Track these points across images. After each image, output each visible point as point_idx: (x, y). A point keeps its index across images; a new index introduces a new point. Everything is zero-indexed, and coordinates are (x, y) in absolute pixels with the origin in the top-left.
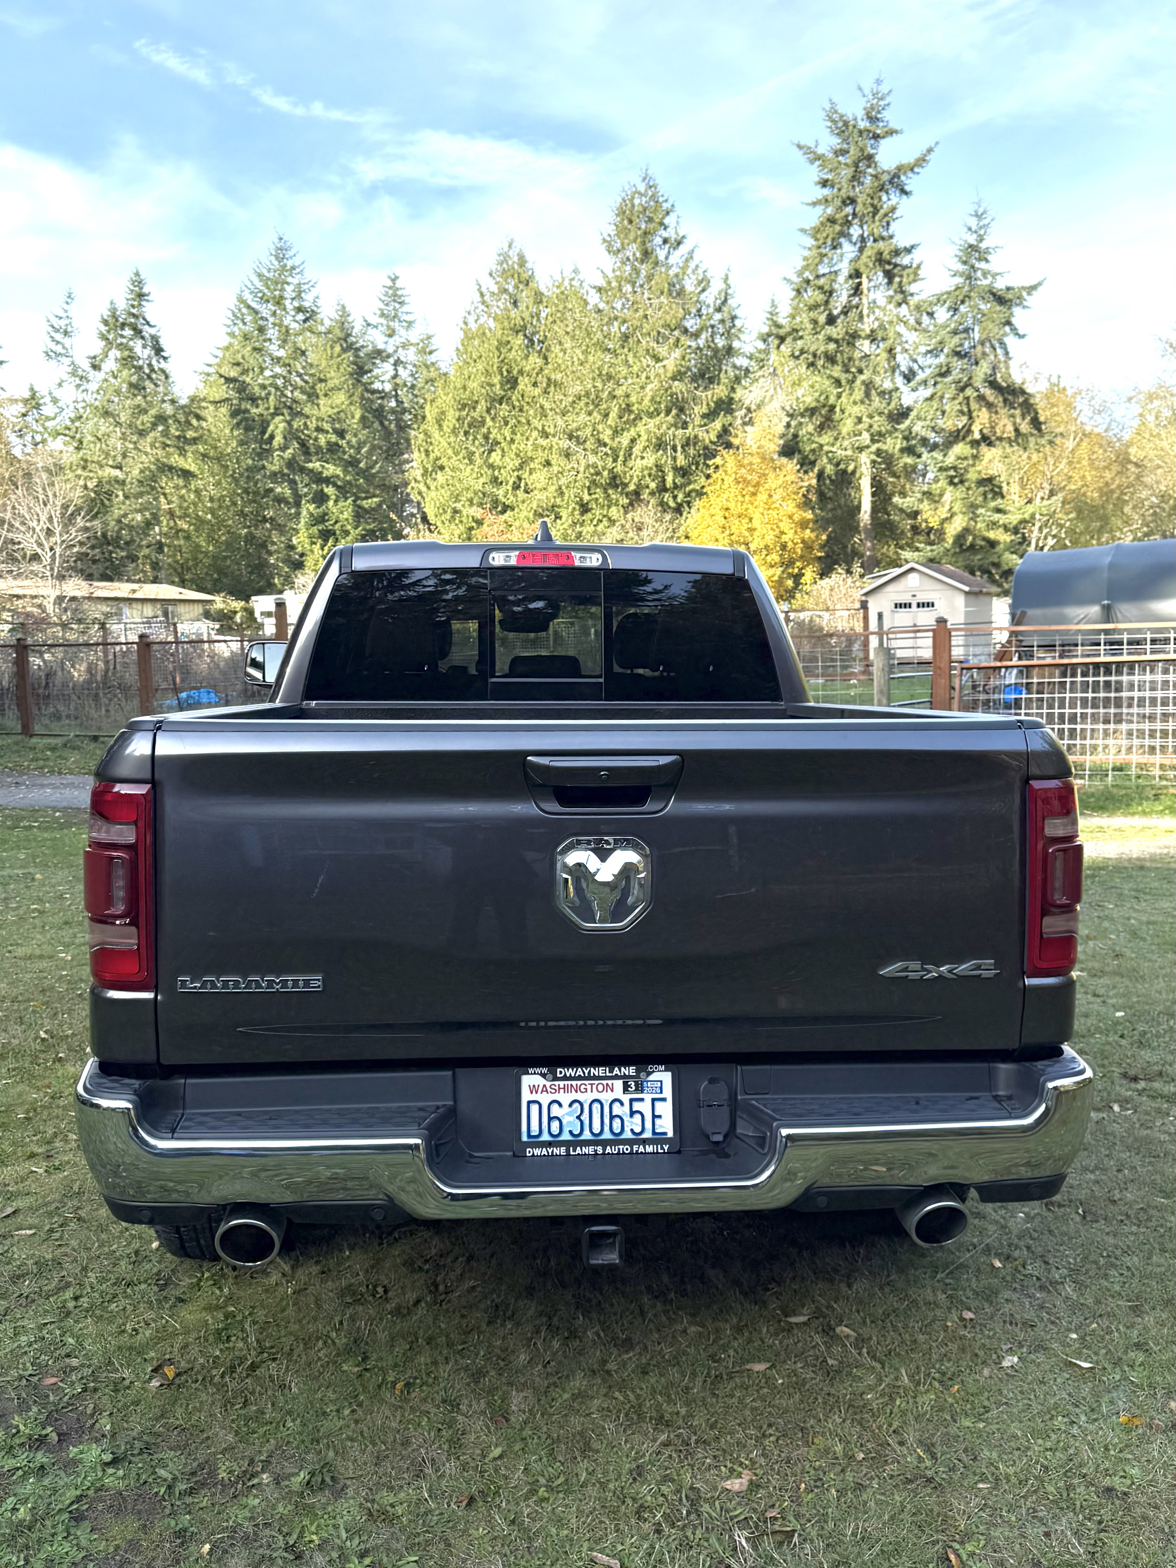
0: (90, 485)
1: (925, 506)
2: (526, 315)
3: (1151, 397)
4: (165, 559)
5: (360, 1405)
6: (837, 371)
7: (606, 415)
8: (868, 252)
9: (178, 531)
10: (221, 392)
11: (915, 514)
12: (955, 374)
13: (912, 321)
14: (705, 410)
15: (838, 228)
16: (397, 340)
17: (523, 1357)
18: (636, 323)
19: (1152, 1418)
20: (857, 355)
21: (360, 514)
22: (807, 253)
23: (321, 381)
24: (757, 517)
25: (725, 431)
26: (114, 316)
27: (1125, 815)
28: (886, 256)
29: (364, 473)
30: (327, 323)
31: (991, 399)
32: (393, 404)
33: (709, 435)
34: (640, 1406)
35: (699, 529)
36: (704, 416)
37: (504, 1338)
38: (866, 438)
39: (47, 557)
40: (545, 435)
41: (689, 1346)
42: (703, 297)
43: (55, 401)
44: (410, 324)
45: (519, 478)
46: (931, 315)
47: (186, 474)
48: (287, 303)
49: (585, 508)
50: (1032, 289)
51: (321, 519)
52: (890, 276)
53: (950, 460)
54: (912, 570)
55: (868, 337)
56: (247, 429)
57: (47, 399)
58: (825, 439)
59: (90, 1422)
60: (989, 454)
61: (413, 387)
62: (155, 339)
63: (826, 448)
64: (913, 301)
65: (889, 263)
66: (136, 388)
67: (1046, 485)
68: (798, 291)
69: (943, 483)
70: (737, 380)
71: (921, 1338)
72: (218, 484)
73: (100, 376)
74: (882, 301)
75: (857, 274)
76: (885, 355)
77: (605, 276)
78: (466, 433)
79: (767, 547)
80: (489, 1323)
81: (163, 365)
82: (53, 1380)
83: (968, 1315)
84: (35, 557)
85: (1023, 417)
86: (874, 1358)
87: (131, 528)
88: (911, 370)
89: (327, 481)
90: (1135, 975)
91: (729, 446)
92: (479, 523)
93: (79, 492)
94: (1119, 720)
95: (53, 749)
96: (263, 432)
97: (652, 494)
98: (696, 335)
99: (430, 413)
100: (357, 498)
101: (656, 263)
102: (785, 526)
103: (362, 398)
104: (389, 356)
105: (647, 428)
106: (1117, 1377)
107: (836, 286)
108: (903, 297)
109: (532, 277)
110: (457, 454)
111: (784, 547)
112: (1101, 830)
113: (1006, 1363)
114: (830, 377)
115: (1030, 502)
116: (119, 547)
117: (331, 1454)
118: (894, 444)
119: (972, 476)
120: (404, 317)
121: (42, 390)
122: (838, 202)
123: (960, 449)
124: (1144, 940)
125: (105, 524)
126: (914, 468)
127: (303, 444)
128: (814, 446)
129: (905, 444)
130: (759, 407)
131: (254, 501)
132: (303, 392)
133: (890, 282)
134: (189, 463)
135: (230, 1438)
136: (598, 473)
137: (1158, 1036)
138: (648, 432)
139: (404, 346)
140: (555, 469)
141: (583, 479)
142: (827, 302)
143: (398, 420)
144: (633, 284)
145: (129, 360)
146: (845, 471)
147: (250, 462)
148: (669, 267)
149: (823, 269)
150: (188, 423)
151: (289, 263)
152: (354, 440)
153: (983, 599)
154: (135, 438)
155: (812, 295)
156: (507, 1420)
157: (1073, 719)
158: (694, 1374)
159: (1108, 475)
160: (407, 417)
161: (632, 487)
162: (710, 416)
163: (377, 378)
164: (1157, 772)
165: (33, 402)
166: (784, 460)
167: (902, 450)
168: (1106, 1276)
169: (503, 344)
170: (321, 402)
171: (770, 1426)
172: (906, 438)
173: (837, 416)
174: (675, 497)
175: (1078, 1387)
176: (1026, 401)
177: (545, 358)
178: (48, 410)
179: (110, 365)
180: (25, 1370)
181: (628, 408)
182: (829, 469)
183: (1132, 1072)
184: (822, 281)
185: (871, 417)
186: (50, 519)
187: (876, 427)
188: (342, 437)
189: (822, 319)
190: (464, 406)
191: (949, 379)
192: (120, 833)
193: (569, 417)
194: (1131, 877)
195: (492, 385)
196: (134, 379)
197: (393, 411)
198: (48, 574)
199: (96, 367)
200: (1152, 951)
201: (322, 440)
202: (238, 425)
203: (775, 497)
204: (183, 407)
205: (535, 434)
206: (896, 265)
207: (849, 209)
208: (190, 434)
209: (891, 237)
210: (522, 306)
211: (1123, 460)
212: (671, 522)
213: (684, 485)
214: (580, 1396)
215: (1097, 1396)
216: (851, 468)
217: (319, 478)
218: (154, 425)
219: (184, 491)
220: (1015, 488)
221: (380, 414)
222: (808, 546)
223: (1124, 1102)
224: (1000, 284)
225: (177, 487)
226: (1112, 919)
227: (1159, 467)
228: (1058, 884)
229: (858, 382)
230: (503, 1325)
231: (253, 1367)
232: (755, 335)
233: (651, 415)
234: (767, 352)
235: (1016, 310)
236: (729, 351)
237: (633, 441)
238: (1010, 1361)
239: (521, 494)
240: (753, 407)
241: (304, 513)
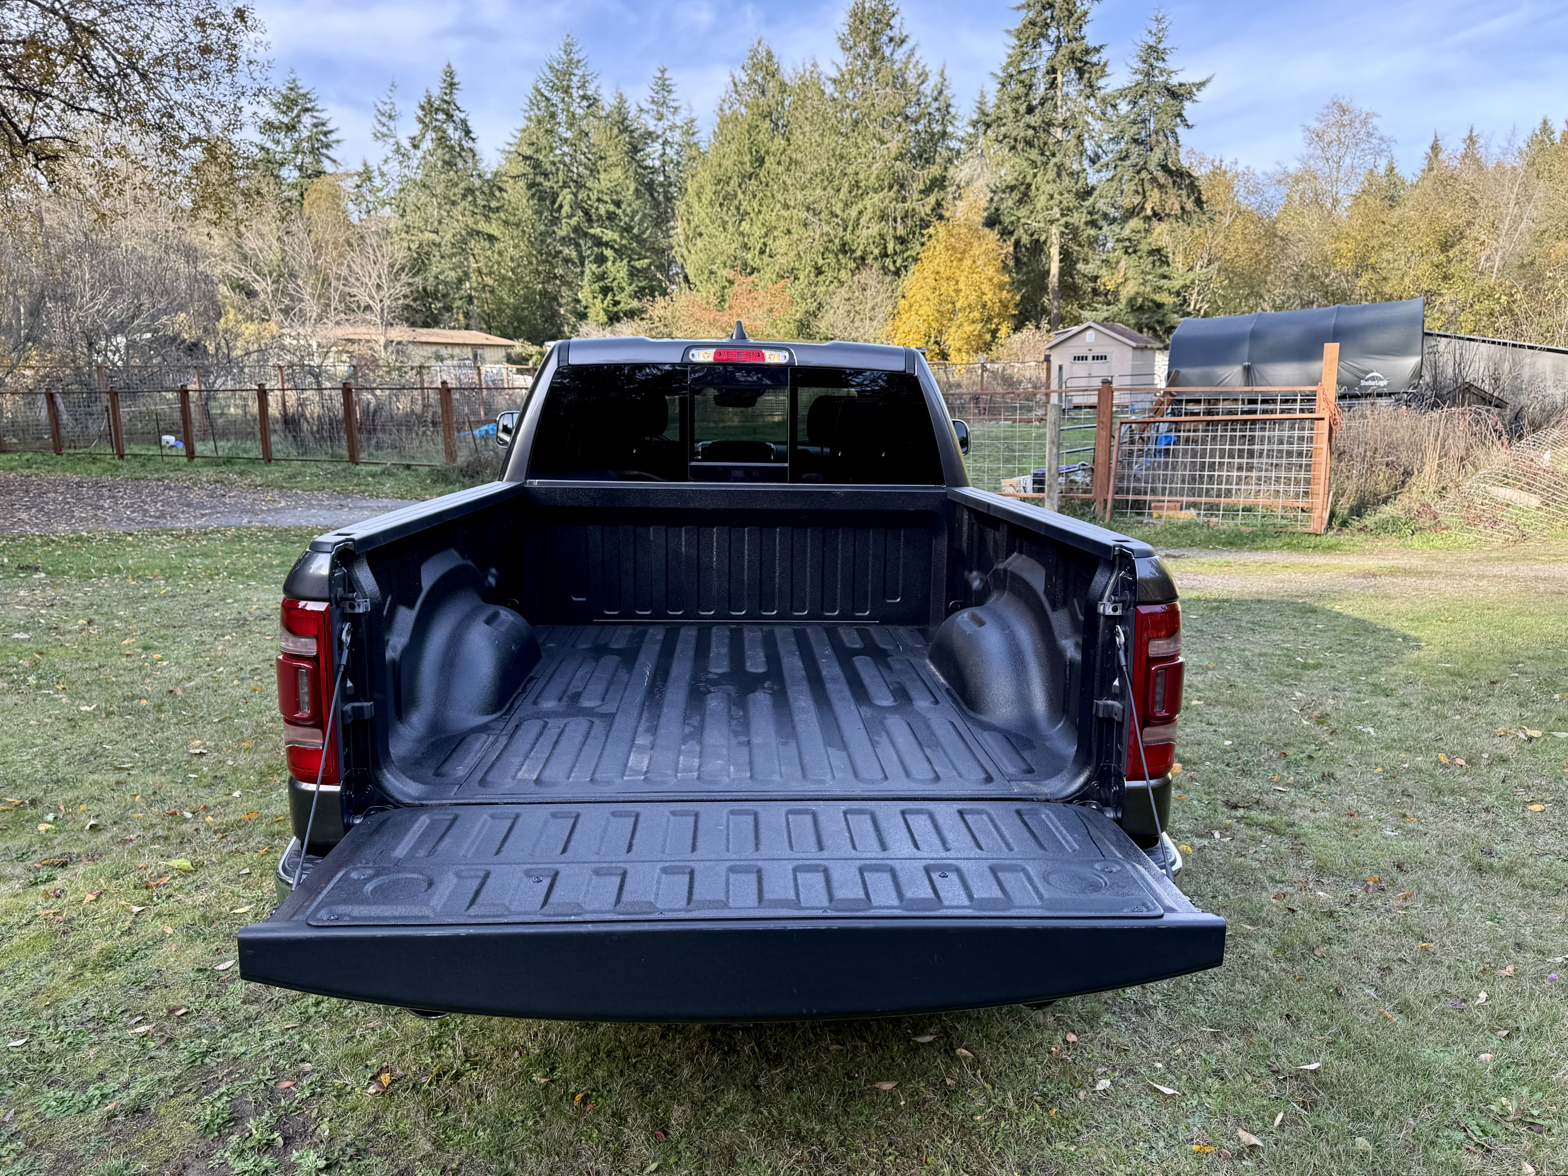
0: (414, 247)
1: (1103, 272)
2: (772, 102)
3: (1297, 181)
4: (475, 309)
5: (542, 1116)
6: (1034, 154)
7: (839, 190)
8: (1063, 51)
9: (484, 286)
10: (522, 168)
11: (1095, 278)
12: (1133, 159)
13: (1098, 112)
14: (922, 187)
15: (1038, 30)
16: (666, 123)
17: (686, 1072)
18: (864, 110)
19: (1221, 1146)
20: (1051, 140)
21: (634, 273)
22: (1010, 51)
23: (601, 158)
24: (962, 279)
25: (939, 204)
26: (429, 102)
27: (1251, 550)
28: (1078, 55)
29: (638, 238)
30: (608, 109)
31: (1162, 180)
32: (662, 178)
33: (925, 208)
34: (781, 1121)
35: (914, 290)
36: (921, 192)
37: (673, 1052)
38: (1056, 212)
39: (377, 307)
40: (786, 207)
41: (829, 1063)
42: (922, 88)
43: (382, 174)
44: (676, 109)
45: (765, 244)
46: (1114, 106)
47: (491, 238)
48: (574, 91)
49: (819, 271)
50: (1201, 85)
51: (602, 277)
52: (1080, 72)
53: (1126, 233)
54: (1089, 327)
55: (1061, 125)
56: (541, 199)
57: (376, 173)
58: (1023, 212)
59: (313, 1127)
60: (1159, 228)
61: (678, 163)
62: (464, 122)
63: (1023, 221)
64: (1100, 94)
65: (1080, 61)
66: (449, 164)
67: (1205, 256)
68: (1003, 85)
69: (1119, 253)
70: (950, 161)
71: (1029, 1060)
72: (516, 246)
73: (419, 154)
74: (1073, 94)
75: (1053, 70)
76: (1074, 141)
77: (840, 70)
78: (721, 205)
79: (969, 306)
80: (663, 1037)
81: (470, 144)
82: (288, 1084)
83: (1072, 1038)
84: (368, 308)
85: (1189, 197)
86: (986, 1079)
87: (446, 283)
88: (1096, 154)
89: (606, 244)
90: (1243, 705)
91: (941, 217)
92: (731, 282)
93: (403, 253)
94: (1250, 468)
95: (373, 476)
96: (553, 203)
97: (876, 259)
98: (916, 122)
99: (691, 187)
100: (631, 259)
101: (883, 58)
102: (986, 288)
103: (636, 173)
104: (658, 137)
105: (873, 202)
106: (1195, 1103)
107: (1035, 81)
108: (1092, 89)
109: (777, 70)
110: (713, 223)
111: (984, 306)
112: (1228, 564)
113: (1099, 1087)
114: (1027, 159)
115: (1191, 269)
116: (437, 298)
117: (512, 1165)
118: (1079, 218)
119: (1144, 247)
120: (672, 104)
121: (373, 164)
122: (1038, 7)
123: (1135, 223)
124: (1254, 670)
125: (425, 279)
126: (1096, 239)
127: (586, 213)
128: (1013, 218)
129: (1089, 218)
130: (968, 184)
131: (547, 261)
132: (586, 168)
133: (1081, 78)
134: (494, 229)
135: (428, 1147)
136: (830, 241)
137: (1259, 764)
138: (874, 205)
139: (672, 128)
140: (795, 237)
141: (818, 246)
142: (1027, 95)
143: (666, 192)
144: (863, 77)
145: (442, 140)
146: (1038, 241)
147: (543, 228)
148: (893, 62)
149: (1024, 66)
150: (492, 194)
151: (576, 57)
152: (629, 210)
153: (1148, 353)
154: (448, 207)
155: (1015, 88)
156: (666, 1134)
157: (1212, 466)
158: (830, 1093)
159: (1257, 247)
160: (673, 189)
161: (859, 253)
162: (926, 191)
163: (648, 155)
164: (1280, 512)
165: (366, 175)
166: (987, 230)
167: (1086, 223)
168: (1193, 1002)
169: (753, 128)
170: (602, 177)
171: (890, 1145)
172: (1090, 213)
173: (1033, 192)
174: (894, 262)
175: (1160, 1112)
176: (1192, 183)
177: (788, 140)
178: (378, 182)
179: (427, 144)
180: (264, 1074)
181: (857, 185)
182: (1025, 239)
183: (1234, 800)
184: (1023, 76)
185: (1061, 194)
186: (379, 277)
187: (1065, 203)
188: (619, 207)
189: (1023, 109)
190: (720, 181)
191: (1128, 163)
192: (306, 645)
193: (807, 192)
194: (1249, 609)
195: (742, 163)
196: (447, 157)
197: (661, 185)
198: (379, 321)
199: (416, 147)
200: (1261, 682)
201: (602, 210)
202: (533, 196)
203: (979, 263)
204: (488, 181)
205: (778, 206)
206: (1086, 63)
207: (1048, 13)
208: (494, 204)
209: (1083, 38)
210: (769, 95)
211: (1271, 233)
212: (891, 283)
213: (903, 252)
214: (732, 1110)
215: (1176, 1122)
216: (1043, 238)
217: (598, 242)
218: (464, 197)
219: (489, 253)
220: (1180, 258)
221: (650, 187)
222: (1004, 305)
223: (1225, 829)
224: (1175, 81)
225: (483, 249)
226: (1230, 651)
227: (1300, 240)
228: (1159, 698)
229: (1051, 164)
230: (674, 1040)
231: (458, 1075)
232: (966, 121)
233: (876, 191)
234: (976, 136)
235: (1187, 104)
236: (944, 134)
237: (860, 213)
238: (1104, 1084)
239: (765, 257)
240: (963, 184)
241: (587, 271)
